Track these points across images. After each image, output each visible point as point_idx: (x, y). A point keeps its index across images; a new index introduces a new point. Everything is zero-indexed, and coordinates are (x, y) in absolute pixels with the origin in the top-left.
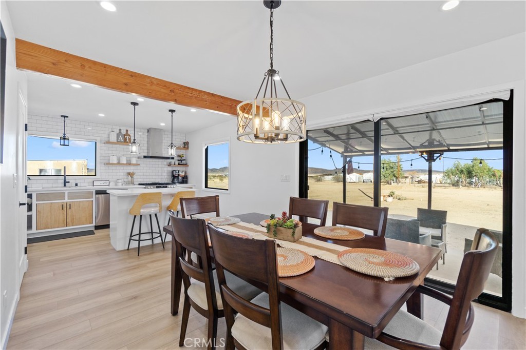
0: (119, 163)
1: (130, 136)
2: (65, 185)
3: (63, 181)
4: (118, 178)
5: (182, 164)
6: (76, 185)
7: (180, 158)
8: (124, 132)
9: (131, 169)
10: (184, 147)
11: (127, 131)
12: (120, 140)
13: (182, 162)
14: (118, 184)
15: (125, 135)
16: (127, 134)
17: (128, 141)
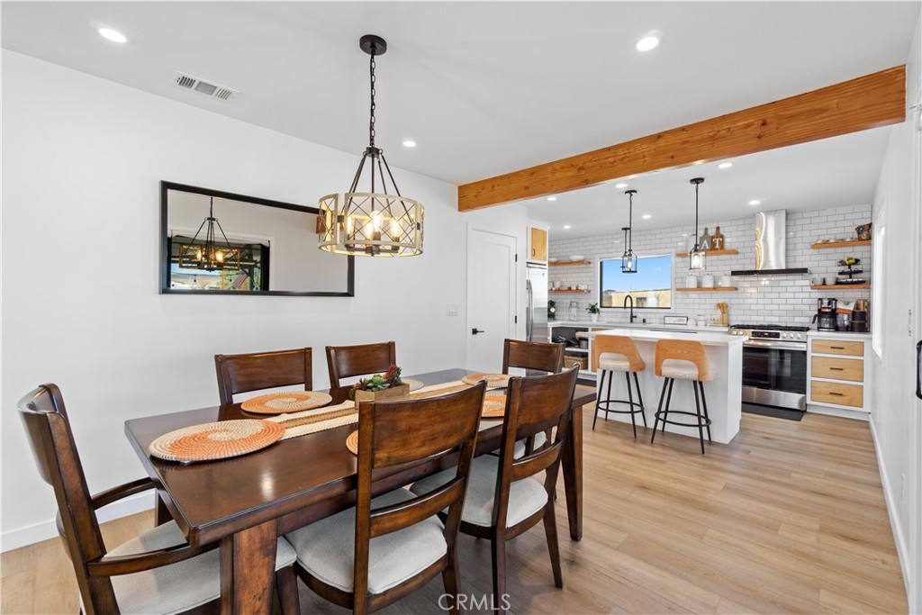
0: (699, 287)
1: (722, 236)
2: (632, 321)
3: (629, 314)
4: (700, 313)
5: (852, 283)
6: (644, 321)
7: (846, 269)
8: (712, 232)
9: (720, 298)
10: (860, 239)
11: (718, 228)
12: (705, 247)
13: (854, 275)
14: (699, 323)
15: (713, 237)
16: (718, 235)
17: (717, 246)
